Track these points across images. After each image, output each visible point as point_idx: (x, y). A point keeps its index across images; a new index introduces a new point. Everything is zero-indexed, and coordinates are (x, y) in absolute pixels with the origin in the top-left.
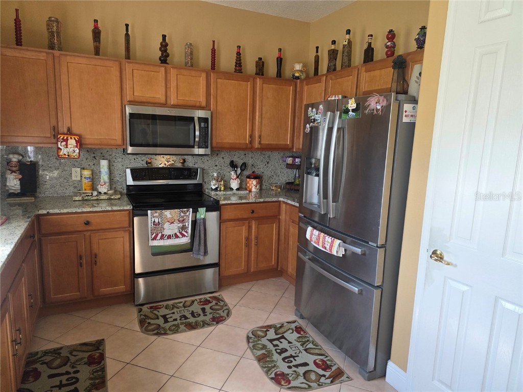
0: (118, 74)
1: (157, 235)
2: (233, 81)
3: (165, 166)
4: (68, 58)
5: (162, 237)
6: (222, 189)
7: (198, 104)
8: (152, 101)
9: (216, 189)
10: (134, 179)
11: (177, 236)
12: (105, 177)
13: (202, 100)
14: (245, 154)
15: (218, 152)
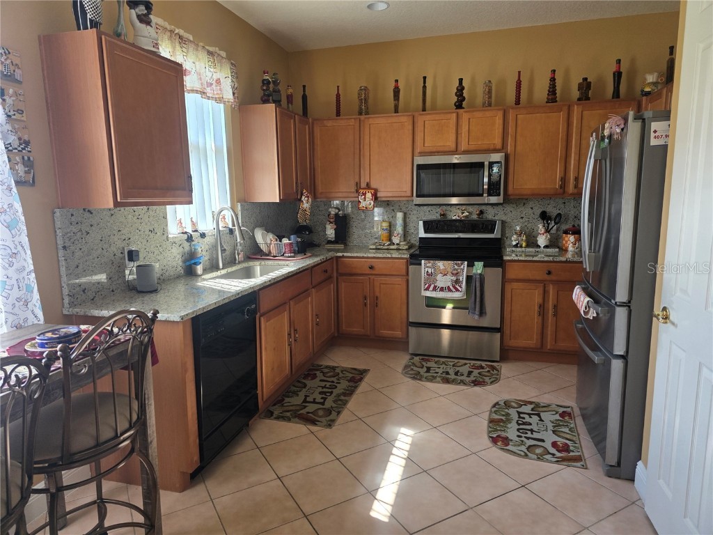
0: (411, 127)
1: (430, 286)
2: (538, 115)
3: (458, 218)
4: (370, 120)
5: (435, 289)
6: (524, 244)
7: (492, 147)
8: (441, 149)
9: (516, 246)
10: (426, 232)
11: (450, 290)
12: (399, 229)
13: (498, 142)
14: (564, 203)
15: (524, 201)
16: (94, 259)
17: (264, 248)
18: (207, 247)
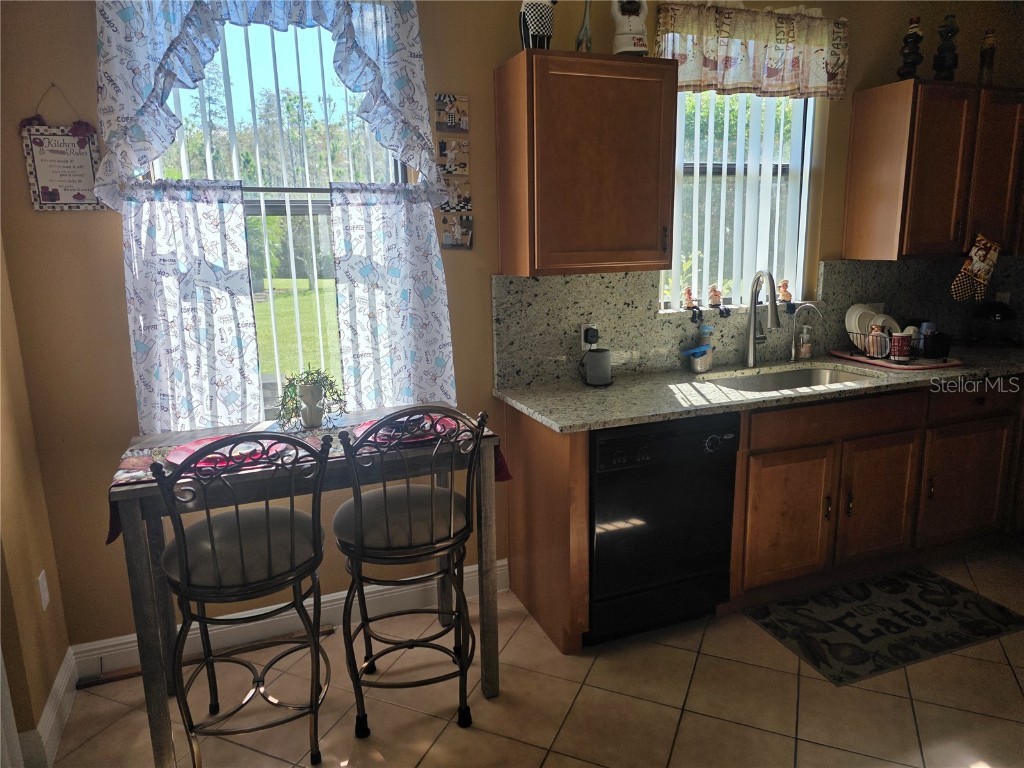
16: (535, 336)
17: (857, 341)
18: (734, 332)
